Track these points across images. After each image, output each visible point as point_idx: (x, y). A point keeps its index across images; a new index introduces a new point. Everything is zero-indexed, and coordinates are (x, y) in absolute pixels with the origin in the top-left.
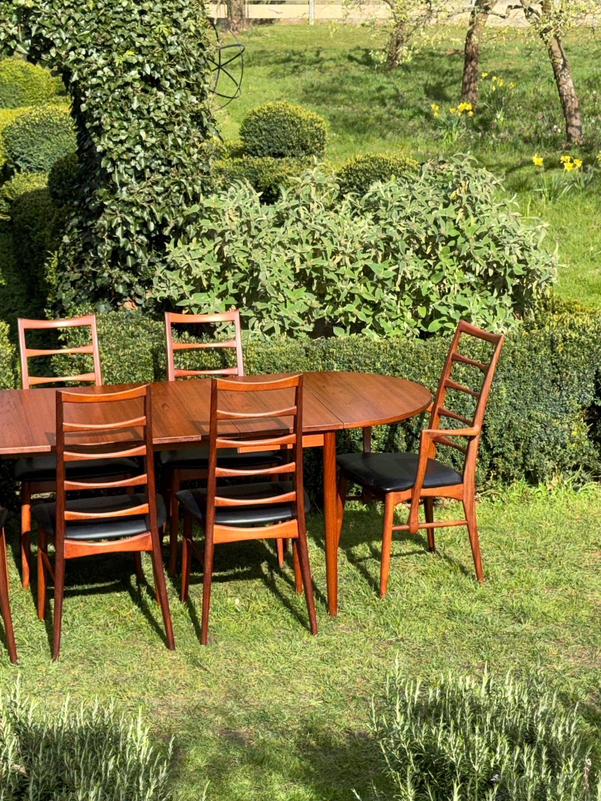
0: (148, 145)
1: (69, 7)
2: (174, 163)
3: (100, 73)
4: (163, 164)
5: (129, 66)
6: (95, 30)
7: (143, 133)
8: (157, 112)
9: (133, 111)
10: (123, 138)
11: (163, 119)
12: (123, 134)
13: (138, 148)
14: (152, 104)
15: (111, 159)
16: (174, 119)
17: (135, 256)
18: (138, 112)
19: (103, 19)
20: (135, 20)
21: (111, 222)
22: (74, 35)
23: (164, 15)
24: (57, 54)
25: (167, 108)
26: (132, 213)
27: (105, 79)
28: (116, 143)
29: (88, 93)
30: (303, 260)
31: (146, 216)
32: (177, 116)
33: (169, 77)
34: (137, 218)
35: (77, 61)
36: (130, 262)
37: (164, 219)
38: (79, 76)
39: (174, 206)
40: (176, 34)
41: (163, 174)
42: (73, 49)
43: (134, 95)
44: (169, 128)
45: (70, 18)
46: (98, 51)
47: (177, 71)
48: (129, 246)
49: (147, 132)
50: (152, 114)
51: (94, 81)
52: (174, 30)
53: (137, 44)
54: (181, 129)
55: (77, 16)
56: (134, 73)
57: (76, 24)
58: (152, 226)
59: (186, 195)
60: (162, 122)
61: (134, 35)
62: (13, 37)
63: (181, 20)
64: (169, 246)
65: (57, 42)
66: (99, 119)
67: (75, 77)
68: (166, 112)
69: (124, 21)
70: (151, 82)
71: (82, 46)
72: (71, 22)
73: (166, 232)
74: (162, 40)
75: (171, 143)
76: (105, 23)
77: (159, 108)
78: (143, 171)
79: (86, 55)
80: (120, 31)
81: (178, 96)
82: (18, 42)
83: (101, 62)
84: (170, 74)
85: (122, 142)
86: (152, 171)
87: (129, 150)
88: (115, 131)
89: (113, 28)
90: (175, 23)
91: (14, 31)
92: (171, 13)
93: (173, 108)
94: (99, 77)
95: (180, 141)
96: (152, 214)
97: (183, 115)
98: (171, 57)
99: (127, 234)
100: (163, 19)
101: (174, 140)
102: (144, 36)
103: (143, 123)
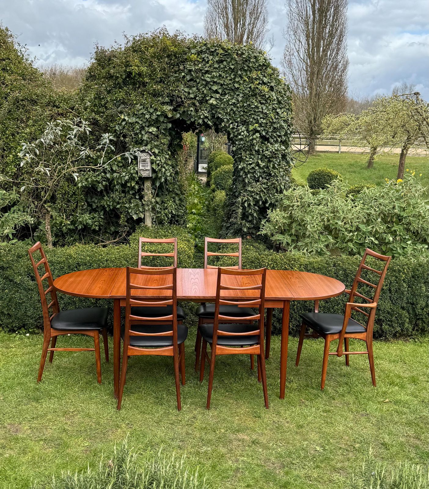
0: (261, 166)
1: (231, 105)
2: (272, 175)
3: (242, 134)
4: (267, 175)
5: (256, 131)
6: (242, 115)
7: (260, 162)
8: (266, 152)
9: (256, 151)
10: (250, 162)
11: (269, 155)
12: (251, 161)
13: (257, 168)
14: (264, 148)
15: (245, 172)
16: (274, 156)
17: (252, 215)
18: (258, 152)
19: (246, 110)
20: (260, 111)
21: (242, 199)
22: (233, 117)
23: (273, 110)
24: (225, 125)
25: (271, 150)
26: (252, 196)
27: (244, 136)
28: (247, 165)
29: (237, 143)
30: (328, 221)
31: (258, 197)
32: (276, 154)
33: (273, 137)
34: (255, 198)
35: (233, 128)
36: (250, 218)
37: (266, 200)
38: (233, 135)
39: (271, 194)
40: (278, 118)
41: (267, 180)
42: (232, 123)
43: (257, 144)
44: (271, 160)
45: (232, 110)
46: (243, 125)
47: (277, 135)
48: (250, 211)
49: (261, 161)
50: (264, 153)
51: (240, 137)
52: (277, 117)
53: (260, 122)
54: (276, 160)
55: (235, 109)
56: (258, 135)
57: (234, 113)
58: (261, 203)
59: (277, 190)
60: (268, 157)
61: (259, 118)
62: (206, 117)
63: (280, 113)
64: (269, 211)
65: (225, 120)
66: (241, 154)
67: (232, 136)
68: (270, 152)
69: (255, 111)
70: (264, 139)
71: (236, 122)
72: (232, 112)
73: (267, 205)
74: (271, 120)
75: (272, 166)
76: (247, 112)
77: (268, 150)
78: (259, 177)
79: (238, 126)
80: (253, 116)
81: (276, 145)
82: (209, 119)
83: (243, 129)
84: (274, 136)
85: (250, 164)
86: (262, 178)
87: (253, 168)
88: (247, 159)
89: (250, 115)
90: (278, 113)
91: (207, 115)
92: (276, 109)
93: (274, 151)
94: (242, 135)
95: (276, 166)
96: (260, 197)
97: (278, 154)
98: (275, 128)
99: (249, 205)
100: (272, 111)
101: (274, 165)
102: (264, 119)
103: (260, 156)
